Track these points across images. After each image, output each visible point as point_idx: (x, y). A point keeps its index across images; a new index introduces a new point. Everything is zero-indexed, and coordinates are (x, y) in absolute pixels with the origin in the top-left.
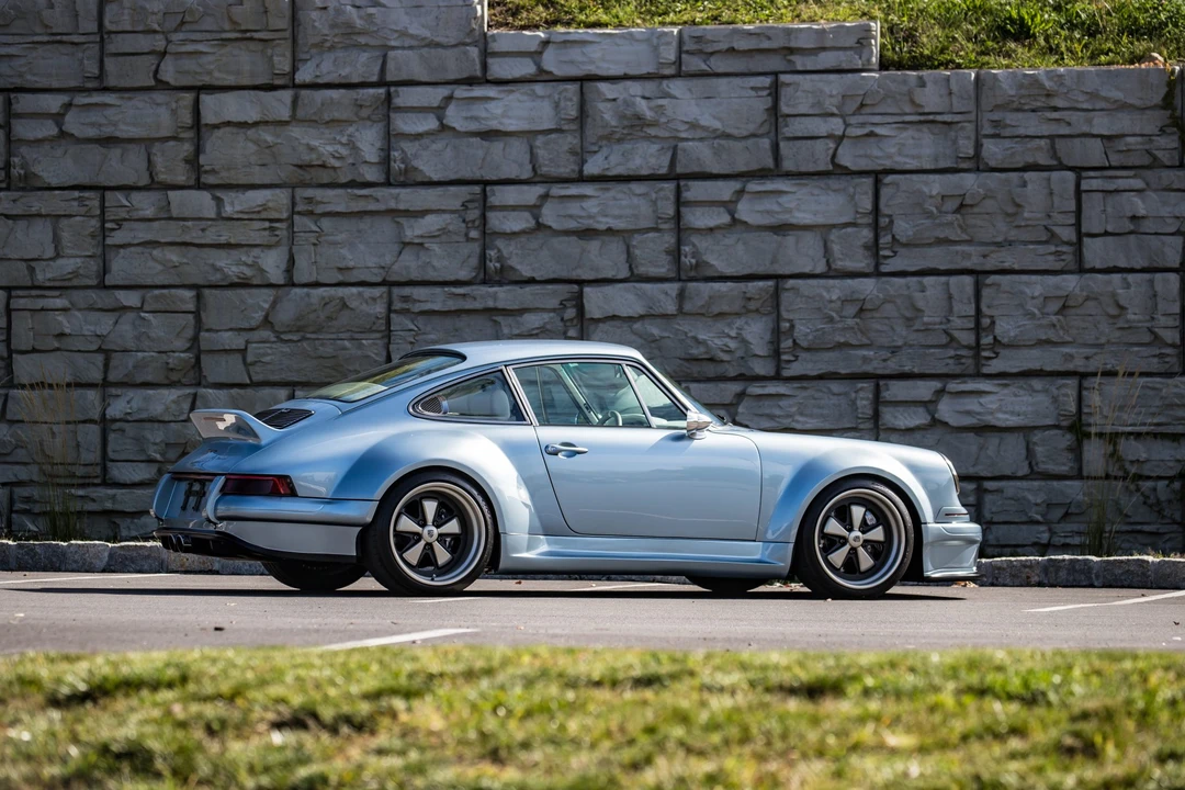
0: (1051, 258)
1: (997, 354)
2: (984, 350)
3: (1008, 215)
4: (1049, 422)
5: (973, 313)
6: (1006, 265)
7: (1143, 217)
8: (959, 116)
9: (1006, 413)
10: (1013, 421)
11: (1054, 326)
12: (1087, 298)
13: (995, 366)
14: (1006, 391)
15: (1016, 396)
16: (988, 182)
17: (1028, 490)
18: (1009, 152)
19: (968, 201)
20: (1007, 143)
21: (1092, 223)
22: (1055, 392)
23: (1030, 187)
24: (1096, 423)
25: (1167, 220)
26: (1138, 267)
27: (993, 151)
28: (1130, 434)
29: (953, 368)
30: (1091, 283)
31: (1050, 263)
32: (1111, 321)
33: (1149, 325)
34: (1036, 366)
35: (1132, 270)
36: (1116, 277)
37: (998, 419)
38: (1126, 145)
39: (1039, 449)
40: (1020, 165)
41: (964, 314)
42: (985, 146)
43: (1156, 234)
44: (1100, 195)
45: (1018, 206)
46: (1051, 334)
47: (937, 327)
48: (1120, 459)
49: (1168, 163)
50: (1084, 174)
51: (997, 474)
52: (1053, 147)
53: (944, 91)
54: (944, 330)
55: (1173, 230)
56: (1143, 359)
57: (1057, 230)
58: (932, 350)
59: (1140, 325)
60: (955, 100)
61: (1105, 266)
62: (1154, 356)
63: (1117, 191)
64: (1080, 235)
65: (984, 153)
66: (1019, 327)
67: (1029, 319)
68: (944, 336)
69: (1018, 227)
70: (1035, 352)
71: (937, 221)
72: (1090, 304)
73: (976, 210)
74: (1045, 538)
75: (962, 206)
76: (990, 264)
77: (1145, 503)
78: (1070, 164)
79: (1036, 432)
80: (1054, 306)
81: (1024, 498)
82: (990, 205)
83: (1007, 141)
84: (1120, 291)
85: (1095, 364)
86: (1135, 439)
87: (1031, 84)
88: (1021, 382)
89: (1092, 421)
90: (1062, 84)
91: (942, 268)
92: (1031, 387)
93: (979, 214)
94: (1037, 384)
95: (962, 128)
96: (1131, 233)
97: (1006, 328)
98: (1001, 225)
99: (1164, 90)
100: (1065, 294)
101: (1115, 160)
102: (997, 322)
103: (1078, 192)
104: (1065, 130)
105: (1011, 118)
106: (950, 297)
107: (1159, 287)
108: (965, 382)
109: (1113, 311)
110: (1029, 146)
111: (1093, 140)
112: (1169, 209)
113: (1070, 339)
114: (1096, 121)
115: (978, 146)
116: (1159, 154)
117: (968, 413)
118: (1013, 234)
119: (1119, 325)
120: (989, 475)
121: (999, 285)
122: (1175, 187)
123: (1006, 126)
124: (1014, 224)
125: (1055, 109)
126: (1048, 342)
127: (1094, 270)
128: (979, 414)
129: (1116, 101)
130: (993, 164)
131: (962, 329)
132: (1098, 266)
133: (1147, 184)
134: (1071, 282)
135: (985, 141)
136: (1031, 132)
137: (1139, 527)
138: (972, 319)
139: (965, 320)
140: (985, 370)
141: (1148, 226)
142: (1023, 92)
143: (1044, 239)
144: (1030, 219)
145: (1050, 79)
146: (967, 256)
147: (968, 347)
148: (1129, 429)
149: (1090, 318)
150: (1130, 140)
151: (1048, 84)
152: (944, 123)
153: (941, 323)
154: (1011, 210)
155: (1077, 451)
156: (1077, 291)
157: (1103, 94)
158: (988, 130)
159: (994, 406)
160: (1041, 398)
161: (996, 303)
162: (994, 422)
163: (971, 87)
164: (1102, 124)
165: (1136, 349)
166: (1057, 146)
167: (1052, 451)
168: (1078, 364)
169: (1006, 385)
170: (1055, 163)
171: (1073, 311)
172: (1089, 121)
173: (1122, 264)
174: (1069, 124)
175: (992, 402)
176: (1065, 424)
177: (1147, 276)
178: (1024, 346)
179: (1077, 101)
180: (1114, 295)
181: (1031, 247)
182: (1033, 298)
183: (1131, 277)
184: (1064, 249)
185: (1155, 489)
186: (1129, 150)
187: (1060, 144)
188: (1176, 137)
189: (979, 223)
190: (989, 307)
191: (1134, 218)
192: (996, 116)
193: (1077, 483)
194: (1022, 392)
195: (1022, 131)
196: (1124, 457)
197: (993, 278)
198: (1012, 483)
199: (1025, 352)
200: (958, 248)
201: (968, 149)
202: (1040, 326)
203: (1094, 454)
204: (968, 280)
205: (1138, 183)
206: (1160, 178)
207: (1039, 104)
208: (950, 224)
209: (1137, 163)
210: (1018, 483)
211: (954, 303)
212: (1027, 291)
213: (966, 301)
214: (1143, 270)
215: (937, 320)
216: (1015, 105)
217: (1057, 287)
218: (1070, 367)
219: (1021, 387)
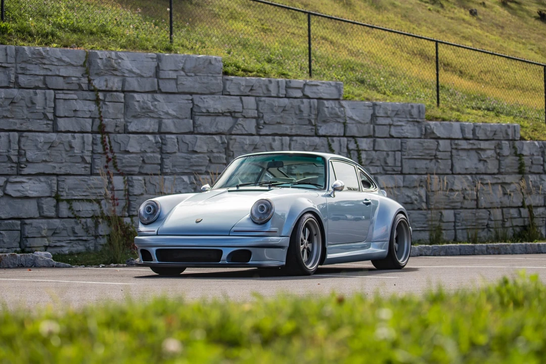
0: (45, 126)
1: (26, 166)
2: (22, 164)
3: (28, 107)
4: (47, 194)
5: (18, 148)
6: (30, 128)
7: (77, 111)
8: (10, 64)
9: (31, 191)
10: (35, 194)
11: (48, 154)
12: (60, 143)
13: (26, 171)
14: (31, 182)
15: (34, 183)
16: (23, 93)
17: (41, 223)
18: (29, 81)
19: (15, 101)
20: (28, 77)
21: (61, 111)
22: (50, 182)
23: (38, 96)
24: (64, 195)
25: (87, 112)
26: (77, 131)
27: (23, 80)
28: (77, 199)
29: (10, 172)
30: (61, 137)
31: (45, 128)
32: (67, 153)
33: (81, 155)
34: (42, 171)
35: (75, 132)
36: (70, 135)
37: (29, 193)
38: (72, 80)
39: (44, 206)
40: (32, 87)
41: (15, 149)
42: (20, 78)
43: (83, 118)
44: (62, 100)
45: (33, 103)
46: (47, 158)
47: (4, 154)
48: (72, 210)
49: (85, 89)
50: (56, 92)
51: (29, 217)
52: (44, 80)
53: (4, 54)
54: (7, 155)
55: (88, 116)
56: (79, 168)
57: (48, 114)
58: (3, 164)
59: (78, 155)
60: (9, 58)
61: (65, 130)
62: (83, 168)
63: (69, 99)
64: (56, 116)
65: (19, 81)
66: (35, 154)
67: (39, 151)
68: (6, 157)
69: (32, 112)
70: (41, 165)
71: (4, 109)
72: (61, 145)
73: (17, 105)
74: (47, 243)
75: (12, 102)
76: (24, 127)
77: (83, 228)
78: (51, 87)
79: (42, 199)
80: (47, 146)
81: (40, 227)
82: (22, 103)
83: (28, 76)
84: (72, 141)
85: (63, 171)
86: (78, 201)
87: (38, 53)
88: (36, 178)
89: (62, 194)
90: (48, 54)
91: (6, 129)
92: (40, 180)
93: (18, 106)
94: (42, 178)
95: (11, 70)
96: (74, 117)
97: (30, 155)
98: (25, 111)
99: (84, 60)
100: (52, 141)
101: (66, 87)
102: (27, 152)
103: (55, 99)
104: (50, 73)
105: (29, 67)
106: (10, 141)
107: (85, 139)
108: (16, 178)
109: (68, 149)
110: (37, 78)
111: (60, 78)
112: (87, 108)
113: (52, 160)
114: (61, 70)
115: (17, 78)
116: (83, 85)
117: (19, 191)
118: (30, 115)
119: (69, 155)
120: (26, 217)
121: (27, 137)
122: (88, 99)
123: (27, 70)
124: (31, 111)
125: (45, 64)
126: (45, 161)
127: (61, 132)
128: (23, 191)
129: (68, 62)
130: (22, 85)
131: (14, 155)
132: (63, 130)
133: (78, 97)
134: (54, 136)
135: (20, 76)
136: (37, 73)
137: (81, 238)
138: (17, 151)
139: (15, 151)
140: (23, 173)
141: (80, 114)
142: (34, 56)
143: (42, 118)
144: (38, 110)
145: (44, 51)
146: (15, 124)
147: (15, 163)
148: (76, 198)
149: (59, 152)
150: (73, 78)
151: (44, 54)
152: (5, 67)
153: (5, 152)
154: (30, 105)
155: (57, 207)
156: (57, 140)
157: (64, 59)
158: (20, 71)
159: (28, 188)
160: (44, 184)
161: (27, 144)
162: (28, 195)
163: (14, 53)
164: (63, 72)
165: (77, 164)
166: (46, 80)
167: (49, 206)
168: (57, 171)
169: (30, 179)
170: (44, 86)
171: (53, 148)
172: (59, 70)
173: (71, 130)
174: (51, 70)
175: (27, 186)
176: (53, 195)
177: (81, 135)
178: (36, 163)
179: (53, 61)
180: (70, 142)
181: (38, 121)
182: (41, 142)
183: (76, 135)
184: (49, 122)
185: (86, 223)
186: (72, 83)
187: (47, 79)
188: (87, 79)
189: (17, 110)
190: (24, 146)
191: (75, 111)
192: (23, 65)
193: (58, 220)
194: (36, 182)
195: (33, 72)
196: (74, 209)
197: (25, 134)
198: (34, 220)
199: (37, 165)
200: (11, 120)
201: (13, 79)
202: (44, 154)
203: (64, 208)
204: (16, 134)
205: (75, 97)
206: (83, 95)
207: (38, 62)
208: (9, 110)
209: (74, 88)
210: (37, 220)
211: (11, 144)
212: (39, 139)
213: (16, 143)
214: (79, 132)
215: (4, 151)
216: (30, 62)
217: (50, 138)
218: (55, 172)
219: (36, 180)
